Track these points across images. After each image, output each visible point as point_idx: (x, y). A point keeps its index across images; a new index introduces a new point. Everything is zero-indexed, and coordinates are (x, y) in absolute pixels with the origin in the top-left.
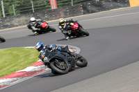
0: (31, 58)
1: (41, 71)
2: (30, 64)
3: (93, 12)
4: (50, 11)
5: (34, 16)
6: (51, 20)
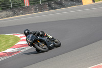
0: (10, 42)
1: (18, 52)
2: (9, 47)
3: (56, 8)
4: (24, 8)
5: (12, 11)
6: (25, 14)
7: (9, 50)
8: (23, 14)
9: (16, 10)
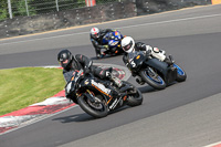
0: (54, 84)
2: (52, 93)
4: (84, 10)
5: (59, 17)
6: (86, 23)
7: (50, 101)
8: (81, 24)
9: (67, 15)
